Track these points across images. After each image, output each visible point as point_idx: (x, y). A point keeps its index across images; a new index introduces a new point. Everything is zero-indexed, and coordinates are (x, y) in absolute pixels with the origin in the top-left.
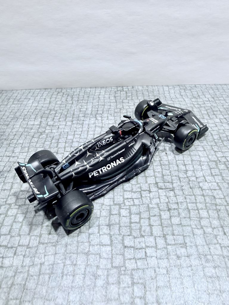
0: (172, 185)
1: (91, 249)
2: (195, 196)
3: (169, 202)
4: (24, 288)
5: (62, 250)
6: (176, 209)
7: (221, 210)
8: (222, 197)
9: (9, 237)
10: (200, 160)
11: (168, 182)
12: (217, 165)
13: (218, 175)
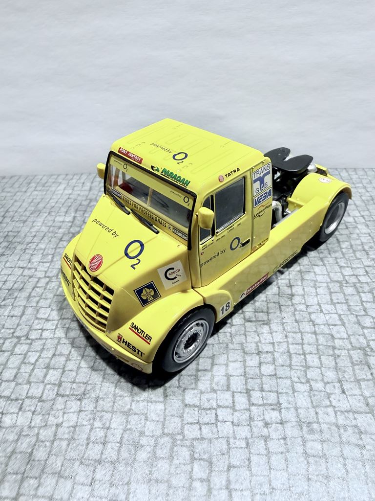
0: (268, 315)
1: (134, 407)
2: (302, 333)
3: (260, 341)
4: (30, 458)
5: (90, 406)
6: (270, 352)
7: (342, 357)
8: (345, 336)
9: (13, 384)
10: (315, 279)
11: (261, 311)
12: (341, 287)
13: (342, 303)
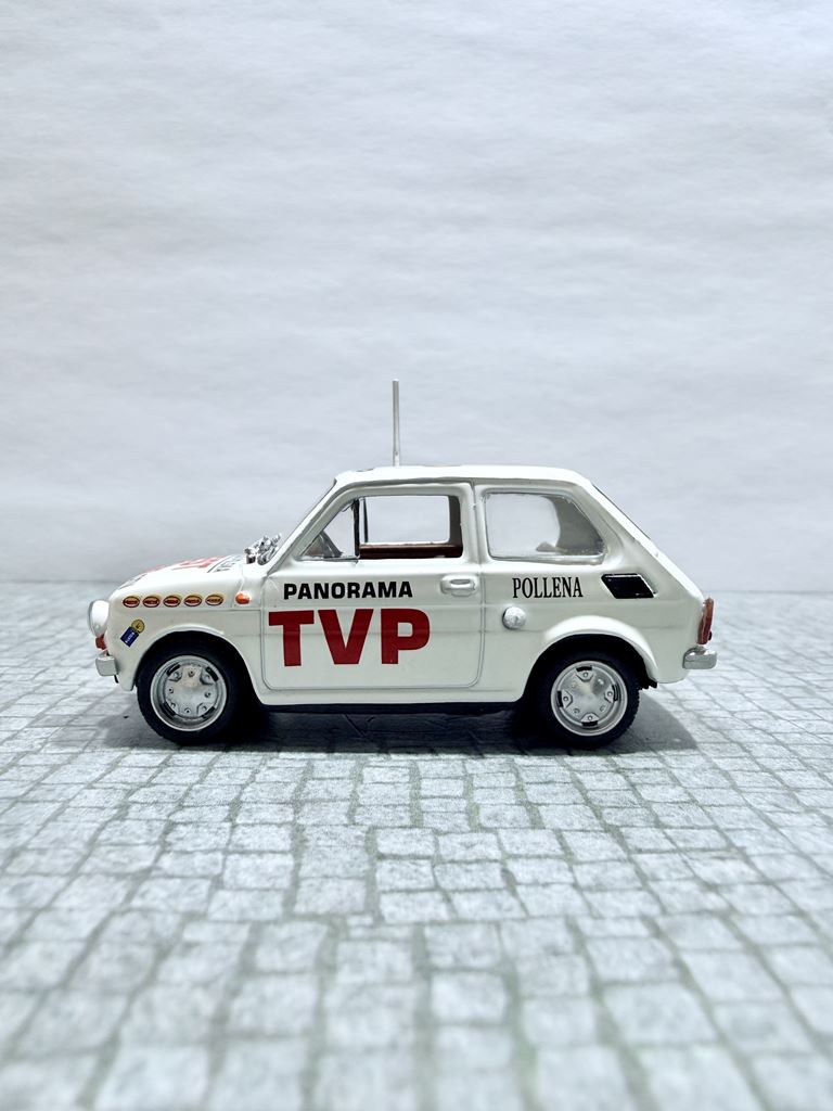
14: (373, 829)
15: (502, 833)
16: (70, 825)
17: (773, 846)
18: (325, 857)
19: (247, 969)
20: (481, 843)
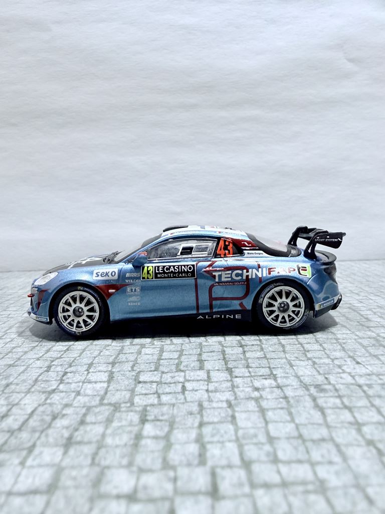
14: (140, 372)
15: (187, 372)
16: (29, 374)
17: (287, 374)
18: (119, 383)
19: (82, 422)
20: (178, 376)
